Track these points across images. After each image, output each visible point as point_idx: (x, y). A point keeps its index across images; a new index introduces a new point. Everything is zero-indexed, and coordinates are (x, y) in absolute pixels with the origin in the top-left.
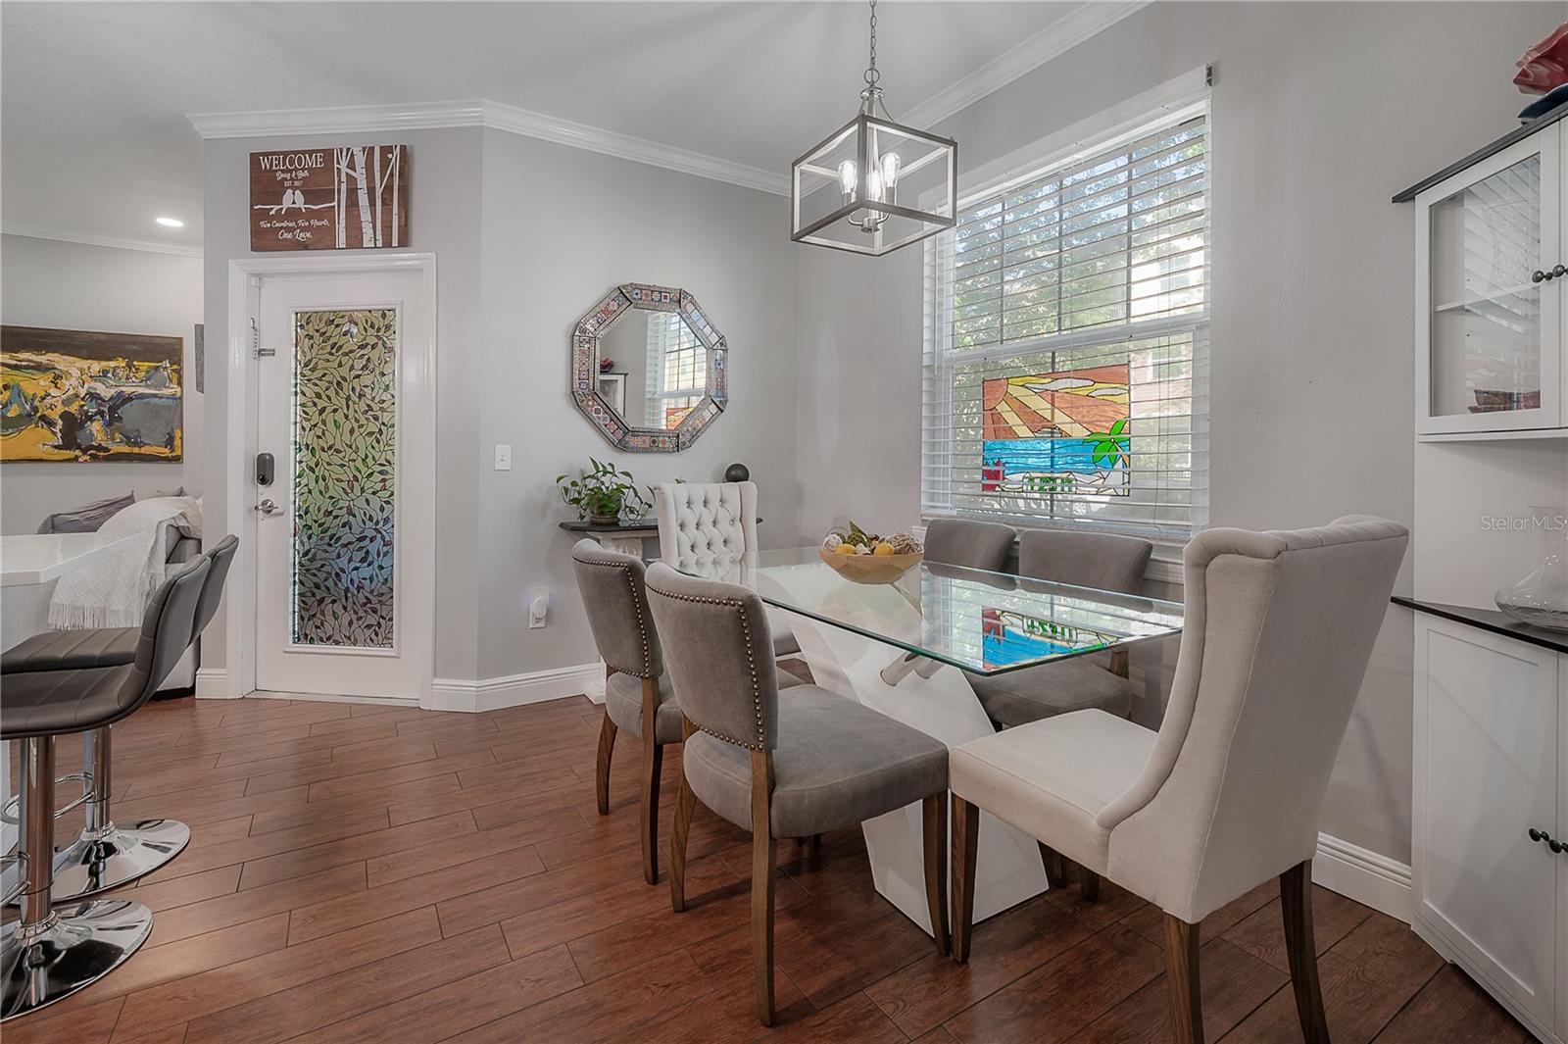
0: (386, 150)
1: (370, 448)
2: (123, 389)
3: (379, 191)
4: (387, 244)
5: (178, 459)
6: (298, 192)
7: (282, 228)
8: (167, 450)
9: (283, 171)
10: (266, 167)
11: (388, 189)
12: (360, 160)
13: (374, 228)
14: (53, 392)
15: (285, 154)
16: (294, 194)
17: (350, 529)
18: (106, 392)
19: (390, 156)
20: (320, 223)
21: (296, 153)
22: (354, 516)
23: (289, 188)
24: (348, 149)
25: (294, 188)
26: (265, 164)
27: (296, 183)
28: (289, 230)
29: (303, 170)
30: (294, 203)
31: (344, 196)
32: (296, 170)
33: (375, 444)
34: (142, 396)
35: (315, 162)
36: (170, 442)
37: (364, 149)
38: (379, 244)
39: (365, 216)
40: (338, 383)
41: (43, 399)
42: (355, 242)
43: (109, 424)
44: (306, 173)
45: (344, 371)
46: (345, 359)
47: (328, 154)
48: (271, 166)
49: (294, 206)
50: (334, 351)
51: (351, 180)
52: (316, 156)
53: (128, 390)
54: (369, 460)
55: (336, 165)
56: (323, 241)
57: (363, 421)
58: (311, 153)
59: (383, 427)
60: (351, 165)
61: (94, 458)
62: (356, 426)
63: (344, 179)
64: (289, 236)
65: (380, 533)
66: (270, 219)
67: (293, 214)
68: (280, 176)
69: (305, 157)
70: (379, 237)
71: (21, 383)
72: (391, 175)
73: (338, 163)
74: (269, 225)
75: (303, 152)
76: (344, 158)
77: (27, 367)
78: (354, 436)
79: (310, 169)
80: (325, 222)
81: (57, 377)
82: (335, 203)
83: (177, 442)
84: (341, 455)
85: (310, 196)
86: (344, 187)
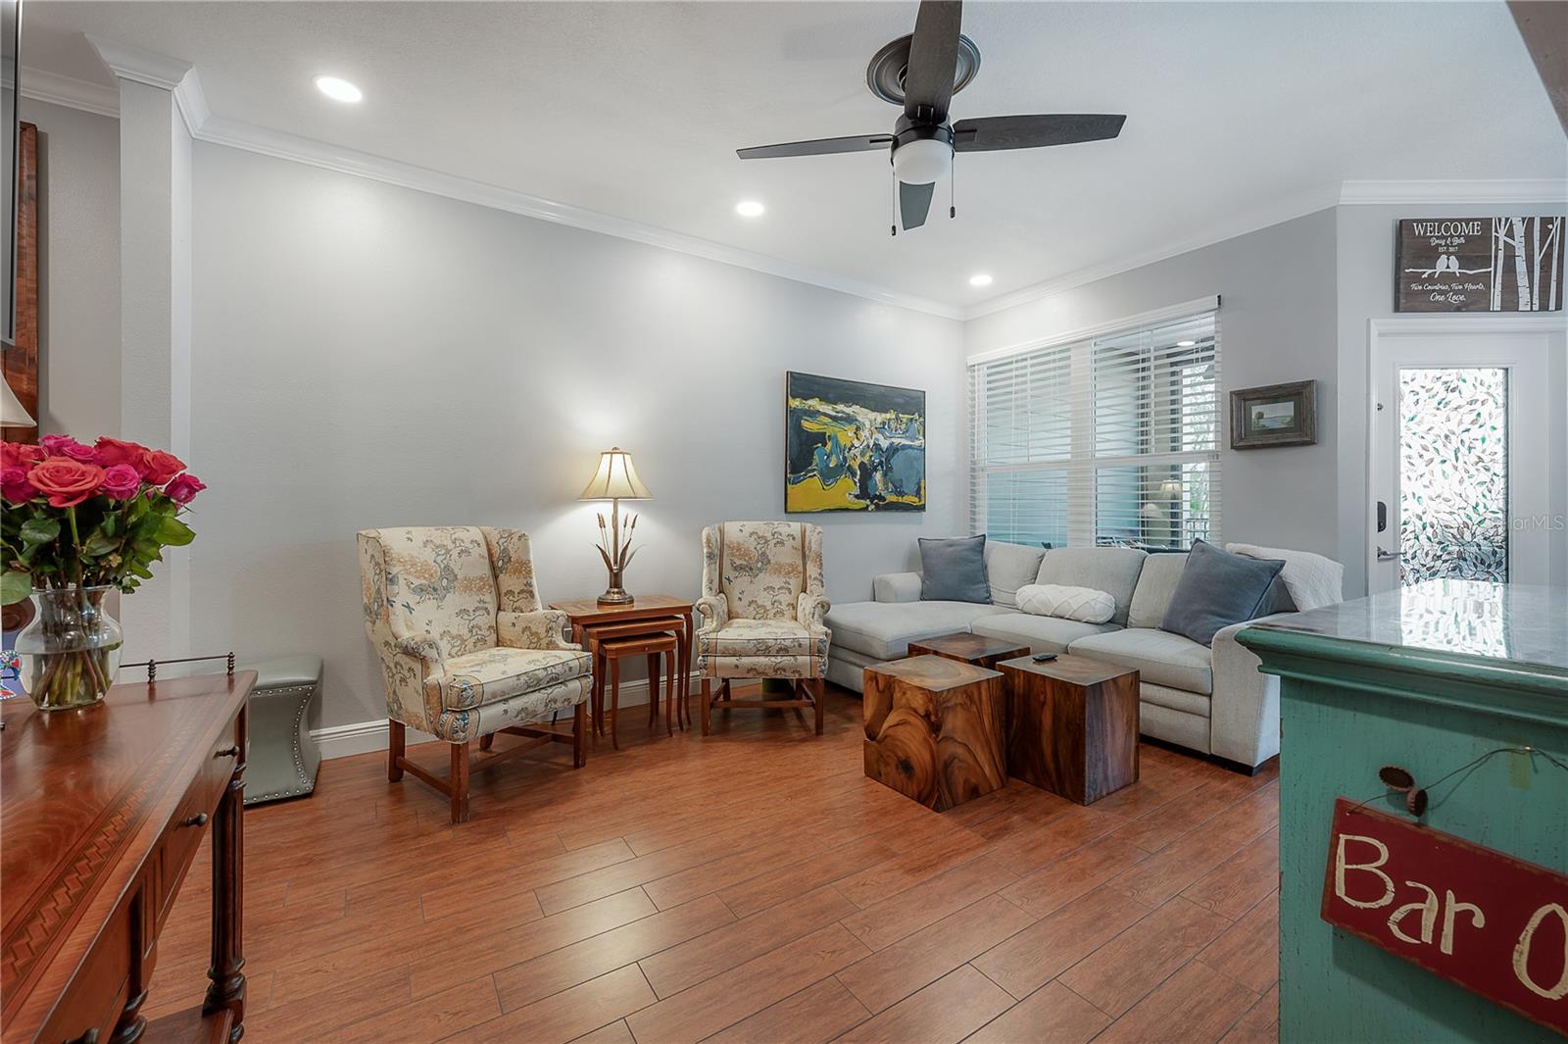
0: (1546, 221)
1: (1481, 496)
2: (893, 440)
3: (1537, 259)
4: (1544, 307)
5: (922, 508)
6: (1452, 258)
7: (1434, 291)
8: (917, 500)
9: (1438, 238)
10: (1419, 232)
11: (1548, 257)
12: (1519, 230)
13: (1531, 293)
14: (856, 443)
15: (1441, 221)
16: (1448, 259)
17: (1461, 572)
18: (884, 444)
19: (1550, 226)
20: (1475, 287)
21: (1452, 221)
22: (1465, 560)
23: (1443, 253)
24: (1507, 219)
25: (1449, 254)
26: (1418, 230)
27: (1451, 249)
28: (1441, 292)
29: (1459, 237)
30: (1448, 267)
31: (1500, 262)
32: (1452, 236)
33: (1486, 493)
34: (904, 447)
35: (1475, 230)
36: (918, 493)
37: (1523, 219)
38: (1536, 307)
39: (1522, 280)
40: (1447, 437)
41: (850, 449)
42: (1510, 305)
43: (885, 475)
44: (1462, 240)
45: (1453, 425)
46: (1453, 414)
47: (1486, 223)
48: (1425, 232)
49: (1448, 270)
50: (1441, 406)
51: (1509, 248)
52: (1473, 225)
53: (896, 441)
54: (1481, 509)
55: (1494, 234)
56: (1476, 303)
57: (1472, 471)
58: (1467, 221)
59: (1494, 478)
60: (1510, 234)
61: (878, 508)
62: (1466, 476)
63: (1501, 245)
64: (1442, 298)
65: (1493, 575)
66: (1422, 282)
67: (1447, 277)
68: (1434, 242)
69: (1462, 226)
70: (1536, 301)
71: (838, 434)
72: (1551, 244)
73: (1496, 231)
74: (1420, 288)
75: (1460, 221)
76: (1502, 227)
77: (841, 419)
78: (1464, 486)
79: (1466, 237)
80: (1481, 286)
81: (858, 429)
82: (1492, 269)
83: (922, 493)
84: (1450, 503)
85: (1464, 262)
86: (1501, 254)
